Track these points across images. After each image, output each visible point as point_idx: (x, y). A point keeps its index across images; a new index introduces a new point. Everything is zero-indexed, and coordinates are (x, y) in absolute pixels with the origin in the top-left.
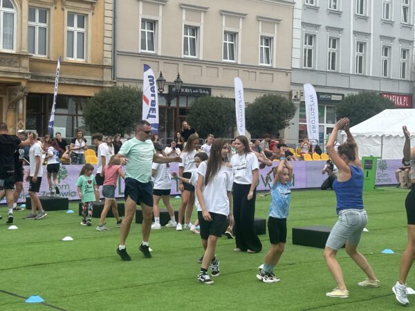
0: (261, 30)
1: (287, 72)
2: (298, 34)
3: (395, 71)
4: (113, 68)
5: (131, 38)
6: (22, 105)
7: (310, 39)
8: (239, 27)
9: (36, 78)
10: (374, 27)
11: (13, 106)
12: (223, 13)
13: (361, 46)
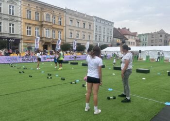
0: (89, 35)
1: (93, 41)
2: (94, 35)
3: (109, 41)
4: (65, 40)
5: (68, 36)
6: (51, 46)
7: (96, 36)
8: (85, 34)
9: (53, 42)
10: (106, 34)
11: (50, 46)
12: (83, 32)
13: (104, 37)
